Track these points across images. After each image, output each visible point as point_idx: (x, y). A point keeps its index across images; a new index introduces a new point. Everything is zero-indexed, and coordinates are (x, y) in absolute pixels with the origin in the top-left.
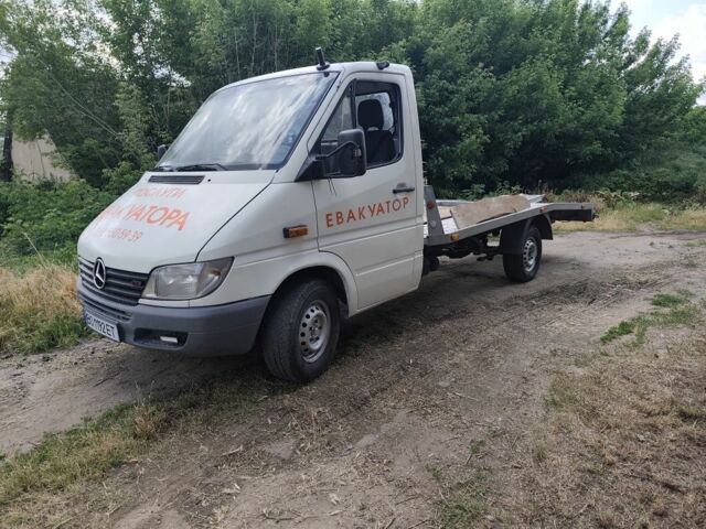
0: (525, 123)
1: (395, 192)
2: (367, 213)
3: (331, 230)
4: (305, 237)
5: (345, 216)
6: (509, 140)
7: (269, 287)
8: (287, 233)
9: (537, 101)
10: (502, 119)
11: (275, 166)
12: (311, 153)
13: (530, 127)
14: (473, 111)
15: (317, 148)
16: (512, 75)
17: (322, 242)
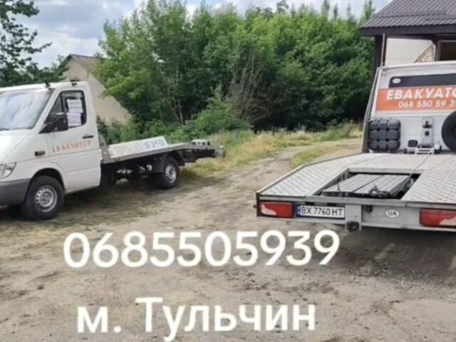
0: (352, 89)
1: (84, 138)
2: (70, 146)
3: (54, 154)
4: (44, 156)
5: (61, 147)
6: (344, 98)
7: (30, 175)
8: (37, 154)
9: (357, 79)
10: (341, 88)
11: (31, 128)
12: (45, 123)
13: (354, 91)
14: (327, 83)
15: (48, 120)
16: (344, 66)
17: (51, 158)
